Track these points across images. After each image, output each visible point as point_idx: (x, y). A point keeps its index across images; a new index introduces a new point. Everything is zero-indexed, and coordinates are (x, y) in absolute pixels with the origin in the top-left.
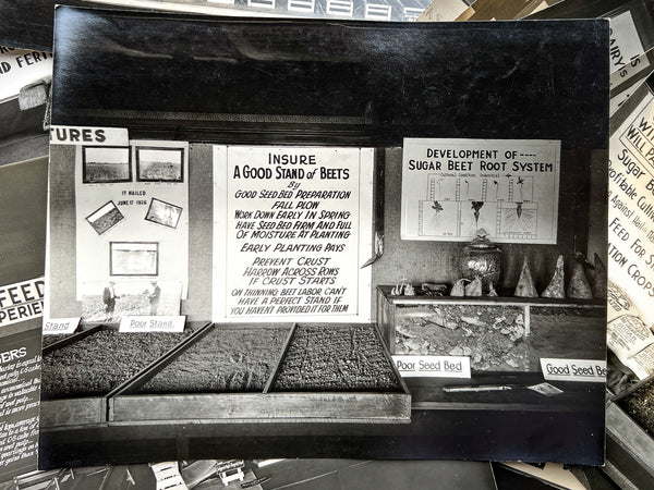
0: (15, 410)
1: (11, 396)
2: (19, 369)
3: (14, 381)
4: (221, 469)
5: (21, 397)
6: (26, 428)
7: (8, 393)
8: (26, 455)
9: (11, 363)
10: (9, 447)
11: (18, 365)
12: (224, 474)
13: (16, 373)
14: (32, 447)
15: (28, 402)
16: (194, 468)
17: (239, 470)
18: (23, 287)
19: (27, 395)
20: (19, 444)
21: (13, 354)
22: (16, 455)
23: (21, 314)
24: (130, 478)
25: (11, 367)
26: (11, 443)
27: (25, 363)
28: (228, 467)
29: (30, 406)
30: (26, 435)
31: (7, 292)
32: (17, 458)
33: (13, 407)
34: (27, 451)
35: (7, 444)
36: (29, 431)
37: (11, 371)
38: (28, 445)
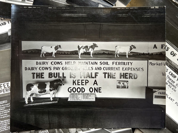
0: (4, 117)
1: (3, 113)
2: (5, 106)
3: (4, 109)
5: (5, 113)
6: (6, 122)
7: (2, 112)
8: (6, 130)
9: (3, 104)
10: (1, 127)
13: (4, 107)
14: (8, 127)
15: (7, 115)
18: (7, 84)
19: (7, 113)
20: (4, 126)
21: (4, 102)
22: (3, 129)
23: (6, 91)
26: (2, 126)
27: (7, 105)
31: (3, 85)
32: (3, 130)
33: (3, 116)
34: (6, 129)
36: (7, 123)
37: (3, 106)
38: (6, 127)
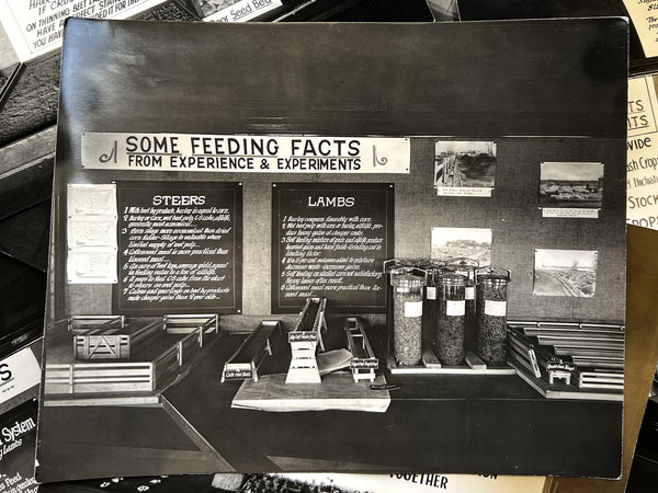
0: (181, 252)
1: (181, 238)
2: (194, 215)
3: (187, 225)
4: (355, 364)
5: (190, 241)
6: (187, 272)
7: (179, 235)
8: (180, 297)
9: (189, 207)
10: (167, 285)
11: (195, 211)
12: (357, 370)
13: (191, 218)
14: (187, 291)
15: (194, 248)
16: (329, 356)
17: (372, 370)
18: (216, 140)
19: (196, 241)
20: (176, 285)
21: (193, 200)
22: (172, 295)
23: (208, 164)
24: (268, 348)
25: (188, 211)
26: (170, 282)
27: (202, 211)
28: (362, 364)
29: (195, 252)
30: (185, 279)
31: (201, 141)
32: (171, 298)
33: (179, 249)
34: (182, 294)
35: (165, 282)
36: (188, 276)
37: (187, 215)
38: (184, 289)
